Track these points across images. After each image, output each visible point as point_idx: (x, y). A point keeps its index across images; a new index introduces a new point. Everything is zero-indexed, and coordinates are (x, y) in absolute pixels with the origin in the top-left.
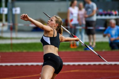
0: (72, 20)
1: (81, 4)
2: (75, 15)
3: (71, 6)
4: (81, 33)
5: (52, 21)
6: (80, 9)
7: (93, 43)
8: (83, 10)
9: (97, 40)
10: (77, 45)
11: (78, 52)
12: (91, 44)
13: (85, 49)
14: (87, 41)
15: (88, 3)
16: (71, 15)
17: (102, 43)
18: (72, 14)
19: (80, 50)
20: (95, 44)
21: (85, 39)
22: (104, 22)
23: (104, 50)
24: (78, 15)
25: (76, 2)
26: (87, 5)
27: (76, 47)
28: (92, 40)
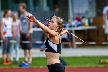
0: (5, 33)
1: (16, 14)
2: (9, 27)
3: (4, 16)
4: (15, 47)
5: (53, 22)
6: (14, 20)
7: (29, 59)
8: (18, 22)
9: (34, 56)
10: (10, 61)
11: (12, 68)
12: (27, 60)
13: (21, 66)
14: (23, 56)
15: (23, 13)
16: (4, 27)
17: (39, 59)
18: (6, 26)
19: (14, 67)
20: (31, 60)
21: (20, 54)
22: (41, 35)
23: (41, 67)
24: (12, 27)
25: (10, 12)
26: (22, 16)
27: (9, 63)
28: (28, 56)
